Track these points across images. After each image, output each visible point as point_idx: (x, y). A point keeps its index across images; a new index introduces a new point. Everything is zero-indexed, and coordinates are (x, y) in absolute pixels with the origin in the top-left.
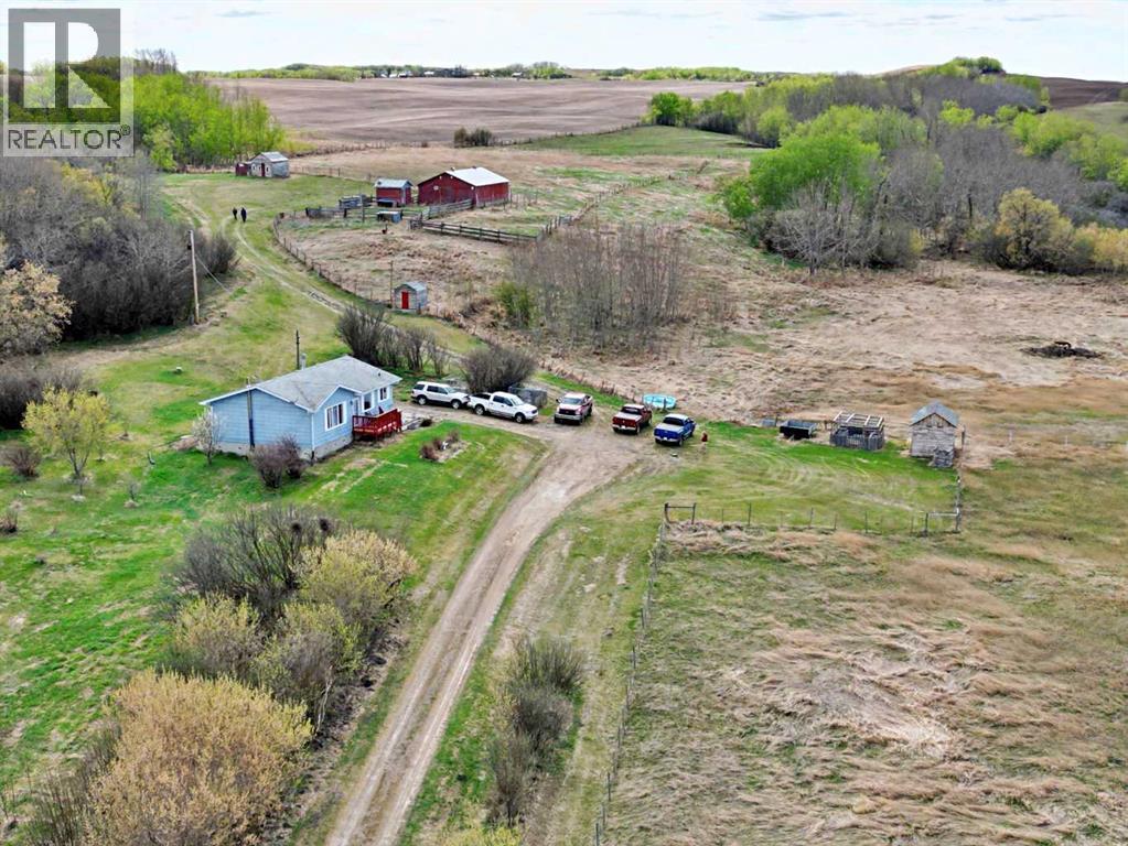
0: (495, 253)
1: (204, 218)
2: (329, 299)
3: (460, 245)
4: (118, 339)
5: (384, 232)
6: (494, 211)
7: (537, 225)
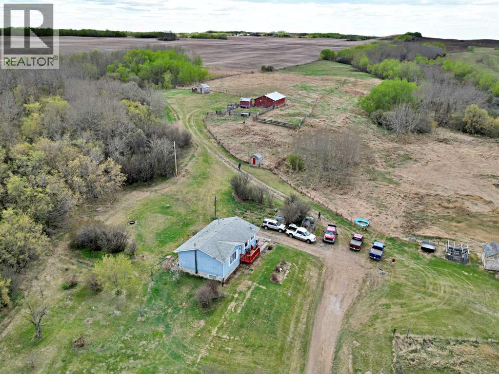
0: (285, 132)
1: (181, 115)
2: (225, 158)
3: (272, 128)
4: (146, 185)
5: (244, 123)
6: (282, 110)
7: (298, 118)
